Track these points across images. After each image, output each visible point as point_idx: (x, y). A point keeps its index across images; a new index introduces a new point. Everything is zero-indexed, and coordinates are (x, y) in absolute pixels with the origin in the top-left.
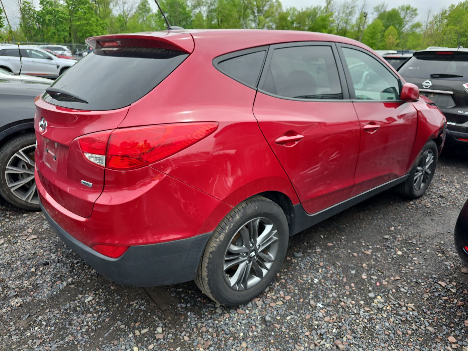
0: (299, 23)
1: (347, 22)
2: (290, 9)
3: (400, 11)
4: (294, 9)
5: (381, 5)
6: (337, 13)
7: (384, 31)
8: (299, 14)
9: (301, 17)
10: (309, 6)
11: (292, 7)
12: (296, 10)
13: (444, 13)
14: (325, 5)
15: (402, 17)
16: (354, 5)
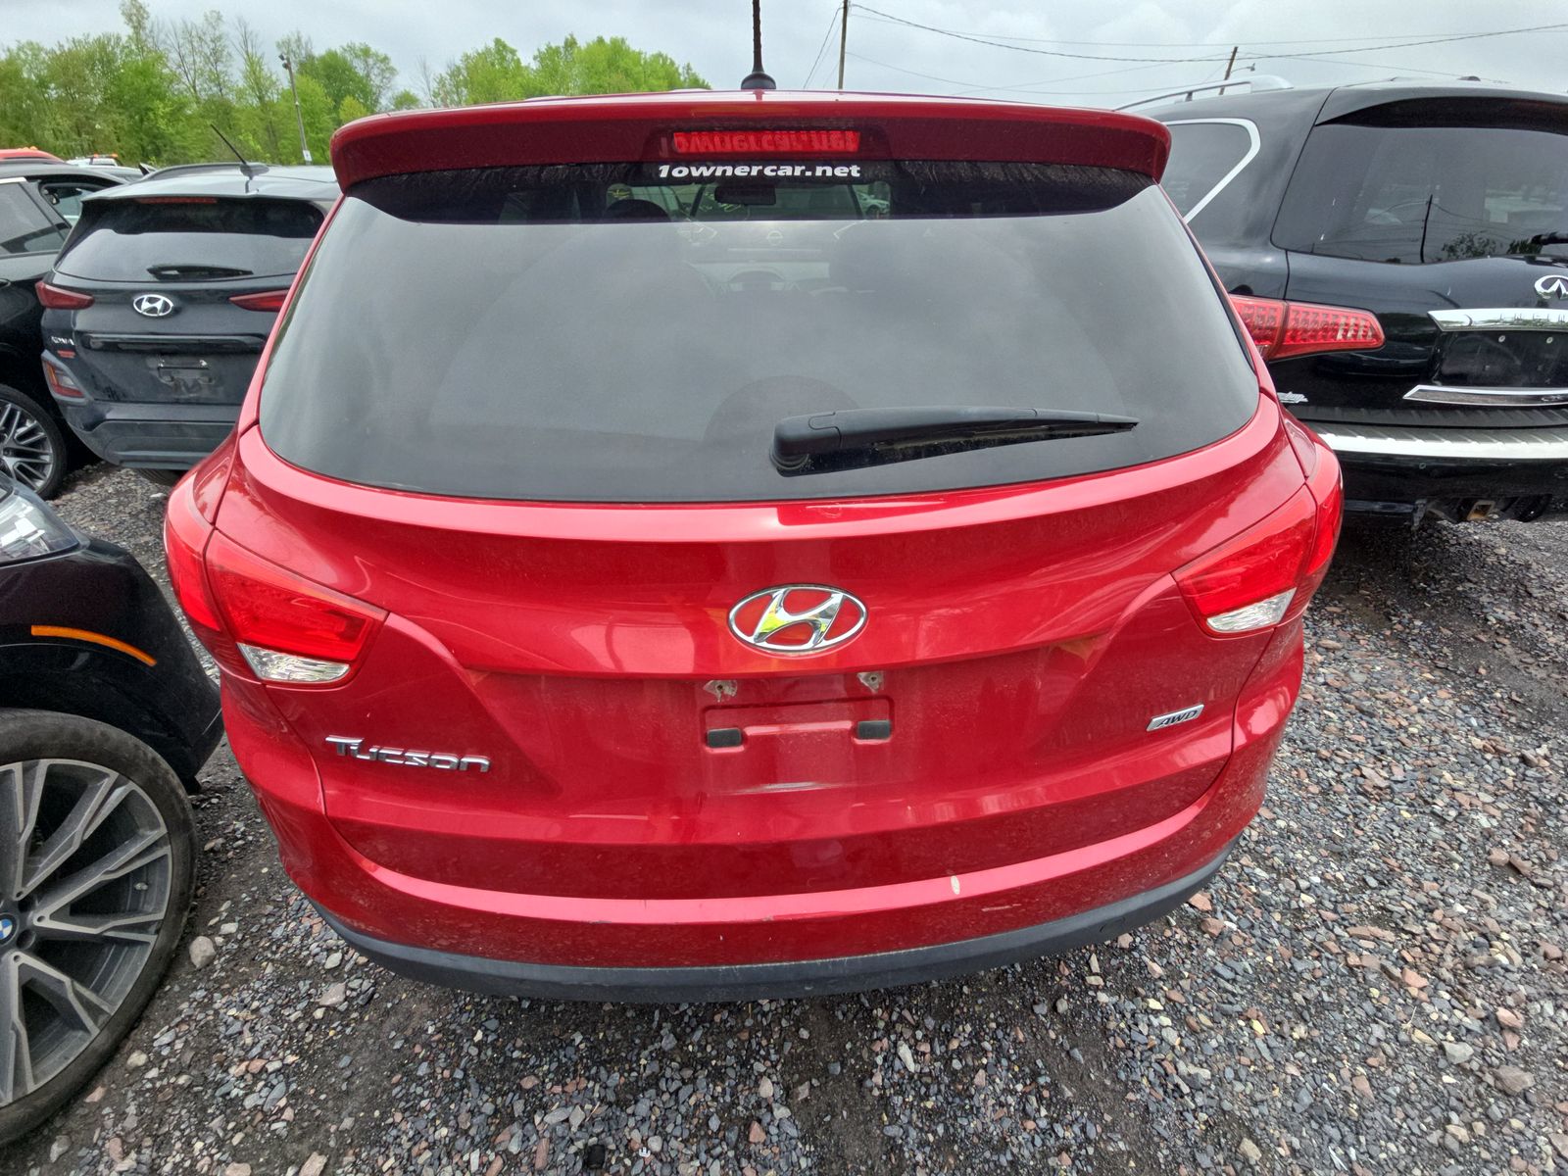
0: (66, 86)
1: (217, 80)
2: (20, 49)
3: (348, 57)
4: (36, 49)
5: (294, 39)
6: (174, 56)
7: (336, 108)
8: (56, 58)
9: (65, 69)
10: (79, 36)
11: (24, 41)
12: (40, 49)
13: (455, 73)
14: (130, 31)
15: (361, 73)
16: (217, 33)
